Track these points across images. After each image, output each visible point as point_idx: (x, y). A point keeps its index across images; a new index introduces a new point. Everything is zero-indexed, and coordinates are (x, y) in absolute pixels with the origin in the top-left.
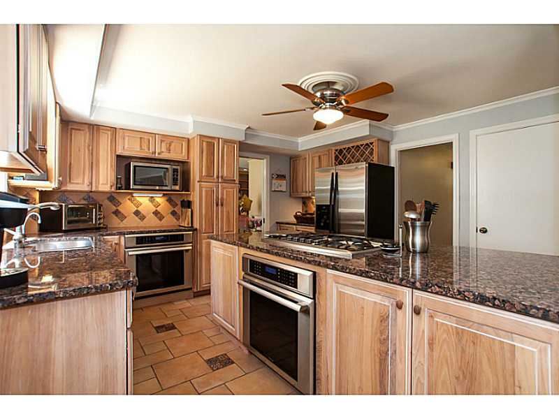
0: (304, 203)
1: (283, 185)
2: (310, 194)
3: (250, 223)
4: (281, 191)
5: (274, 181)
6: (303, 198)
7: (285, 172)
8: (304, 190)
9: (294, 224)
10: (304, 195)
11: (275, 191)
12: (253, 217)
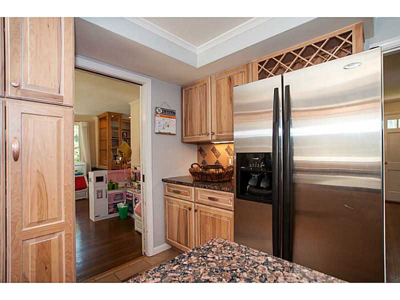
0: (201, 151)
1: (172, 125)
2: (214, 137)
3: (132, 176)
4: (170, 134)
5: (158, 119)
6: (198, 143)
7: (175, 106)
8: (204, 132)
9: (188, 185)
10: (203, 138)
11: (160, 133)
12: (136, 168)
